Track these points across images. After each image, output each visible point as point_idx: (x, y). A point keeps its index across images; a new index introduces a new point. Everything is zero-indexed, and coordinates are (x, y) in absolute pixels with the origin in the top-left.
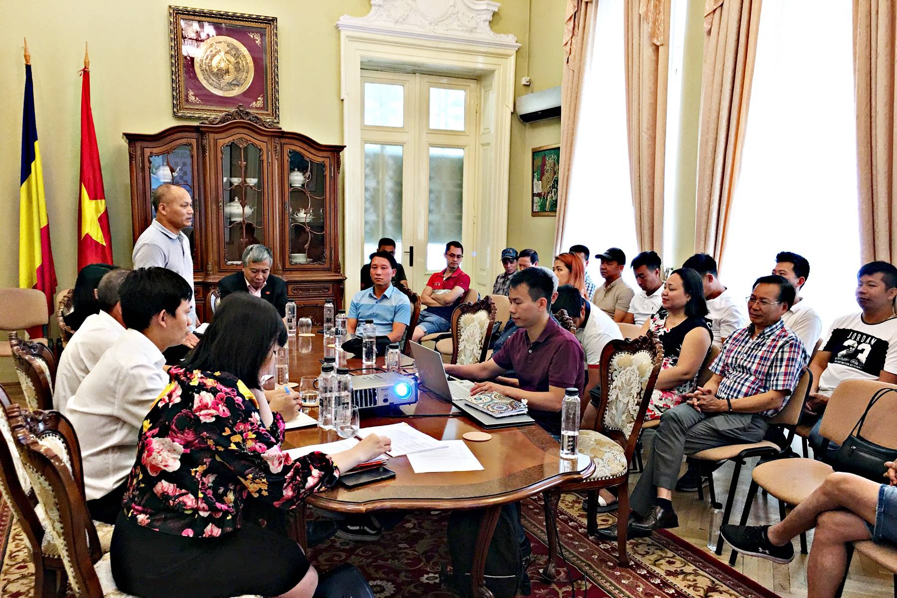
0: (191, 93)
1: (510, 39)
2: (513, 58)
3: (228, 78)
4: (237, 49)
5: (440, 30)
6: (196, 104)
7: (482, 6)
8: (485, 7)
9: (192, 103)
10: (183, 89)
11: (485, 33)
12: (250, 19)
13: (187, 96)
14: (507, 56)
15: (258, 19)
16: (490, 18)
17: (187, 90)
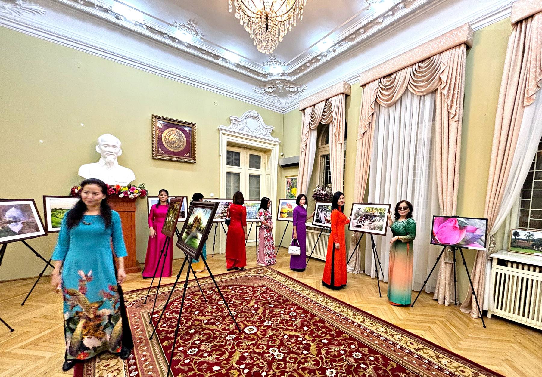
0: (160, 149)
1: (277, 139)
2: (278, 146)
3: (176, 144)
4: (180, 134)
5: (255, 134)
6: (162, 154)
7: (269, 127)
8: (270, 128)
9: (160, 153)
10: (157, 147)
11: (269, 137)
12: (186, 123)
13: (158, 150)
14: (276, 145)
15: (189, 123)
16: (271, 131)
17: (158, 148)
